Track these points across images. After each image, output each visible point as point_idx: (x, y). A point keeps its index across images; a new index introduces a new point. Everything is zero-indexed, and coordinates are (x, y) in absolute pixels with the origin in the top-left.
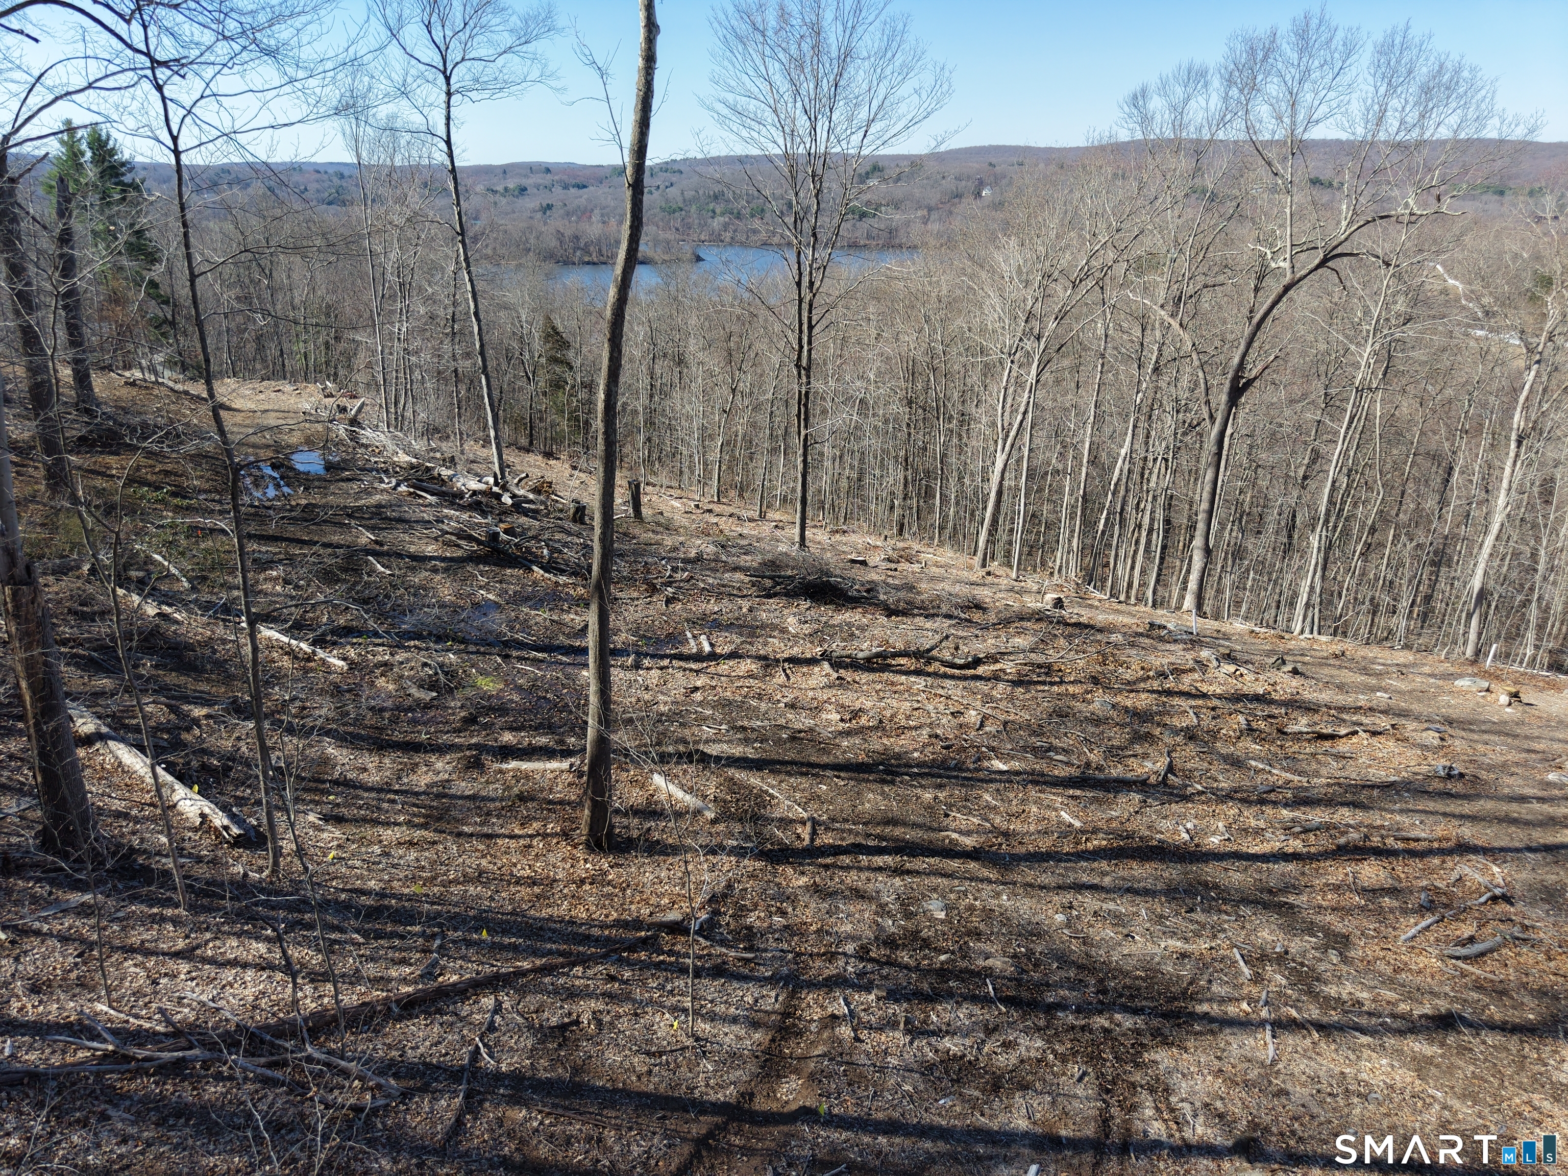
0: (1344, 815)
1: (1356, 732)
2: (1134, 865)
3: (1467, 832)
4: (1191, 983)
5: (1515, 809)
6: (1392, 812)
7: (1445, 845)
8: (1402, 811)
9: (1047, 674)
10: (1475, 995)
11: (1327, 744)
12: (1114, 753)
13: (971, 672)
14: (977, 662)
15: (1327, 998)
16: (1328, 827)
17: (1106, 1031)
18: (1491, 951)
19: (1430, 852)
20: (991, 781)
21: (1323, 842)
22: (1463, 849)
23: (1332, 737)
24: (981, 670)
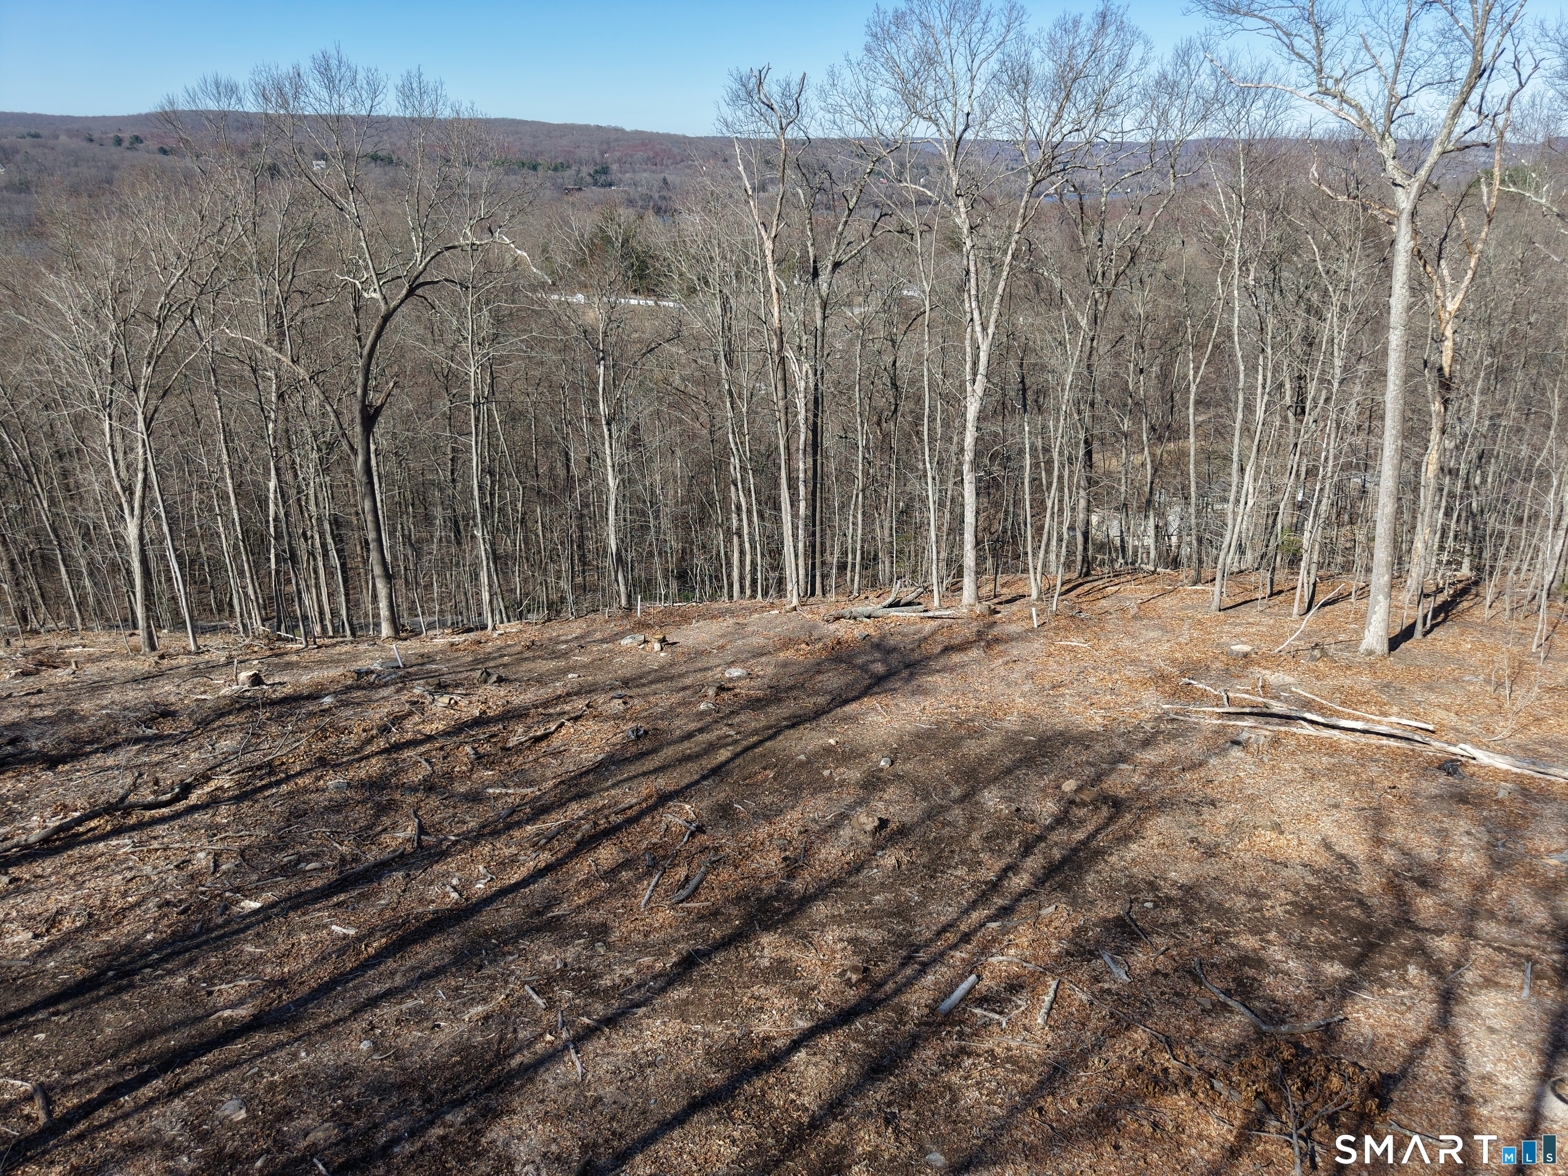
0: (576, 810)
1: (562, 724)
2: (418, 948)
3: (662, 783)
4: (500, 1042)
5: (687, 747)
6: (607, 789)
7: (651, 802)
8: (614, 786)
9: (270, 774)
10: (700, 926)
11: (544, 744)
12: (366, 836)
13: (181, 806)
14: (186, 790)
15: (605, 991)
16: (565, 828)
17: (442, 1138)
18: (701, 882)
19: (642, 814)
20: (248, 928)
21: (568, 845)
22: (664, 799)
23: (545, 736)
24: (193, 798)
